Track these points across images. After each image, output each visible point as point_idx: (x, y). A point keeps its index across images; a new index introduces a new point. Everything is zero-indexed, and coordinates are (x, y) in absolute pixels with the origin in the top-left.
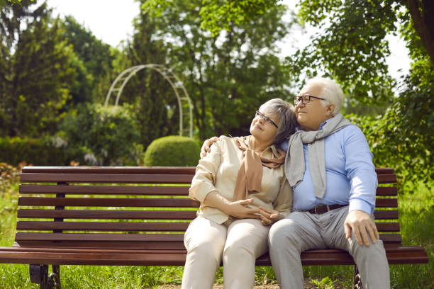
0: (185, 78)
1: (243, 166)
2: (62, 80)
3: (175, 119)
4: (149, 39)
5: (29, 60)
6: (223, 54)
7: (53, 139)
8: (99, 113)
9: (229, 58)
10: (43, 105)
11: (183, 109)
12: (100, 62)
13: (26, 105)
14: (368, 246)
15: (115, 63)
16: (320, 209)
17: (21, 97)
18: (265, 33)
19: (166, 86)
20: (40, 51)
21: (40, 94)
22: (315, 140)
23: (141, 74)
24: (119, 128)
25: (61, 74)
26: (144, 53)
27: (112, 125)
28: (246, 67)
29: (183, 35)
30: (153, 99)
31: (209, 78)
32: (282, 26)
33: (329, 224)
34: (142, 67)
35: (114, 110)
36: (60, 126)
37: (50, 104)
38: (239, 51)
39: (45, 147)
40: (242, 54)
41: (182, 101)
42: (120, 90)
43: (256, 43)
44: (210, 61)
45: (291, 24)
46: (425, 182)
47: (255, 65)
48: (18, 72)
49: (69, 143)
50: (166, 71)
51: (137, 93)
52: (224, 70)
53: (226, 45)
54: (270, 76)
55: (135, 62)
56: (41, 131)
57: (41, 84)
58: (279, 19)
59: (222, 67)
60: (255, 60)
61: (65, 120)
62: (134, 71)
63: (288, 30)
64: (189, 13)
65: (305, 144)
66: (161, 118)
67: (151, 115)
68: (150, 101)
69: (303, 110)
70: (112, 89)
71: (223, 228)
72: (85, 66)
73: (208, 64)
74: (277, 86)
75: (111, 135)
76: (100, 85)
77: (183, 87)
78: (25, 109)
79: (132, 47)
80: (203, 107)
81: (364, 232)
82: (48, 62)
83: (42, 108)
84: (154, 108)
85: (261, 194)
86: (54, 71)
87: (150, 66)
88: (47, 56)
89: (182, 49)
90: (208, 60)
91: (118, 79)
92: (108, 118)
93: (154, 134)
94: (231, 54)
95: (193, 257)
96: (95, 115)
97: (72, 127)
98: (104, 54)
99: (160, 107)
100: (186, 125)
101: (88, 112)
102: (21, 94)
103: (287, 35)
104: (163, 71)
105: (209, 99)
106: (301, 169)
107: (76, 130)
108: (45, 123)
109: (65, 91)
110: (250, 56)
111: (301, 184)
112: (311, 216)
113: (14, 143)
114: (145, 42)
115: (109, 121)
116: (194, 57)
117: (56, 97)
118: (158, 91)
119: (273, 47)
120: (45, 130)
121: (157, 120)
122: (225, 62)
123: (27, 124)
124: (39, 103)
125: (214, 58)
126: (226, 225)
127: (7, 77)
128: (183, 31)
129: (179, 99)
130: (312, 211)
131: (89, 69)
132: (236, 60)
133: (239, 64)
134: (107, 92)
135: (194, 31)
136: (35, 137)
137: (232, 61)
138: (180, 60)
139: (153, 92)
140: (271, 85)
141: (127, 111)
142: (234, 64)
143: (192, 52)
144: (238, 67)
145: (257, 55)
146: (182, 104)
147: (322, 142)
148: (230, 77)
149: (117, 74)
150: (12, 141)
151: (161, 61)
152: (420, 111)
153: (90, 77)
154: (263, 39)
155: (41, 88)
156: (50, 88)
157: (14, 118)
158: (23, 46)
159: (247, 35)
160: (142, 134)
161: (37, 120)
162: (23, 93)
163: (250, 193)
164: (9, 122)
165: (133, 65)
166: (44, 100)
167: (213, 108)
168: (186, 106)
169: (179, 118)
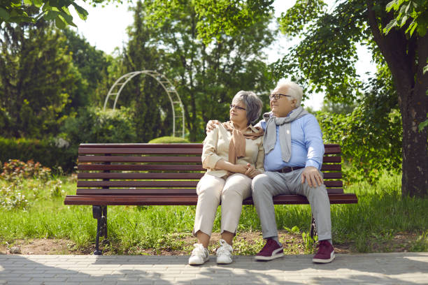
0: (177, 83)
1: (232, 141)
2: (63, 85)
3: (168, 122)
4: (143, 46)
5: (32, 67)
6: (213, 60)
7: (55, 140)
8: (99, 116)
9: (219, 64)
10: (44, 109)
11: (176, 112)
12: (93, 67)
13: (29, 108)
14: (315, 188)
15: (110, 69)
16: (286, 169)
17: (25, 101)
18: (252, 40)
19: (160, 91)
20: (43, 58)
21: (42, 98)
22: (284, 123)
23: (136, 80)
24: (116, 130)
25: (63, 80)
26: (139, 60)
27: (111, 127)
28: (235, 73)
29: (174, 42)
30: (148, 103)
31: (199, 83)
32: (268, 33)
33: (292, 178)
34: (137, 73)
35: (112, 113)
36: (61, 128)
37: (51, 107)
38: (228, 57)
39: (48, 147)
40: (230, 60)
41: (175, 104)
42: (118, 94)
43: (244, 49)
44: (200, 67)
45: (277, 32)
46: (388, 170)
47: (243, 71)
48: (22, 78)
49: (71, 144)
50: (160, 77)
51: (132, 97)
52: (214, 75)
53: (215, 51)
54: (257, 81)
55: (131, 69)
56: (43, 132)
57: (43, 89)
58: (266, 27)
59: (212, 73)
60: (243, 66)
61: (67, 122)
62: (129, 77)
63: (274, 37)
64: (180, 21)
65: (277, 126)
66: (154, 120)
67: (145, 118)
68: (145, 104)
69: (276, 104)
70: (109, 94)
71: (222, 180)
72: (80, 72)
73: (198, 69)
74: (264, 90)
75: (110, 136)
76: (97, 90)
77: (176, 91)
78: (29, 112)
79: (127, 54)
80: (194, 110)
81: (313, 178)
82: (49, 68)
83: (44, 111)
84: (148, 111)
85: (246, 158)
86: (55, 76)
87: (146, 72)
88: (49, 62)
89: (174, 55)
90: (198, 66)
91: (115, 84)
92: (107, 120)
93: (148, 136)
94: (220, 61)
95: (202, 197)
96: (94, 117)
97: (73, 128)
98: (98, 60)
99: (154, 110)
100: (178, 128)
101: (88, 115)
102: (25, 98)
103: (274, 42)
104: (156, 76)
105: (200, 104)
106: (273, 141)
107: (77, 131)
108: (47, 125)
109: (65, 95)
110: (238, 62)
111: (273, 152)
112: (281, 174)
113: (20, 143)
114: (140, 49)
115: (108, 123)
116: (185, 63)
117: (57, 101)
118: (152, 96)
119: (260, 54)
120: (47, 132)
121: (151, 122)
122: (215, 68)
123: (31, 126)
124: (41, 107)
125: (204, 64)
126: (225, 178)
127: (11, 82)
128: (175, 39)
129: (172, 103)
130: (280, 171)
131: (84, 74)
132: (225, 66)
133: (228, 70)
134: (105, 96)
135: (185, 39)
136: (38, 138)
137: (221, 67)
138: (172, 66)
139: (147, 96)
140: (258, 90)
141: (124, 114)
142: (223, 70)
143: (183, 59)
144: (228, 72)
145: (244, 61)
146: (175, 108)
147: (289, 125)
148: (219, 81)
149: (114, 80)
150: (18, 142)
151: (155, 68)
152: (382, 109)
153: (85, 82)
154: (251, 46)
155: (43, 92)
156: (51, 93)
157: (19, 121)
158: (27, 53)
159: (235, 42)
160: (138, 135)
161: (40, 122)
162: (26, 97)
163: (239, 158)
164: (14, 124)
165: (128, 71)
166: (47, 104)
167: (204, 112)
168: (178, 109)
169: (172, 120)
